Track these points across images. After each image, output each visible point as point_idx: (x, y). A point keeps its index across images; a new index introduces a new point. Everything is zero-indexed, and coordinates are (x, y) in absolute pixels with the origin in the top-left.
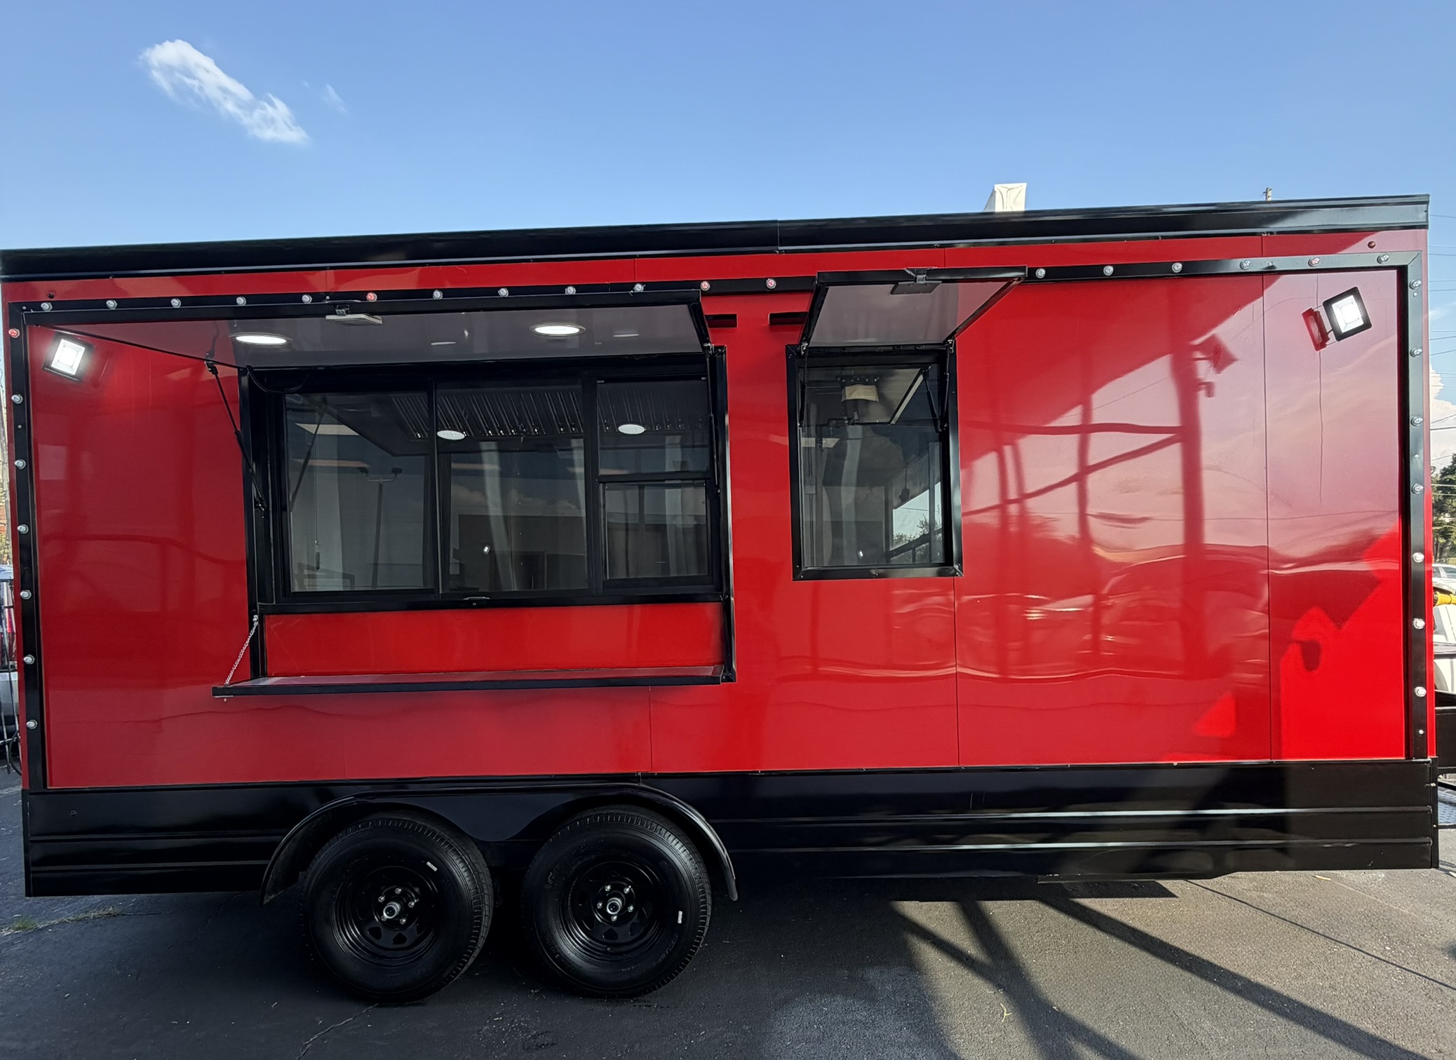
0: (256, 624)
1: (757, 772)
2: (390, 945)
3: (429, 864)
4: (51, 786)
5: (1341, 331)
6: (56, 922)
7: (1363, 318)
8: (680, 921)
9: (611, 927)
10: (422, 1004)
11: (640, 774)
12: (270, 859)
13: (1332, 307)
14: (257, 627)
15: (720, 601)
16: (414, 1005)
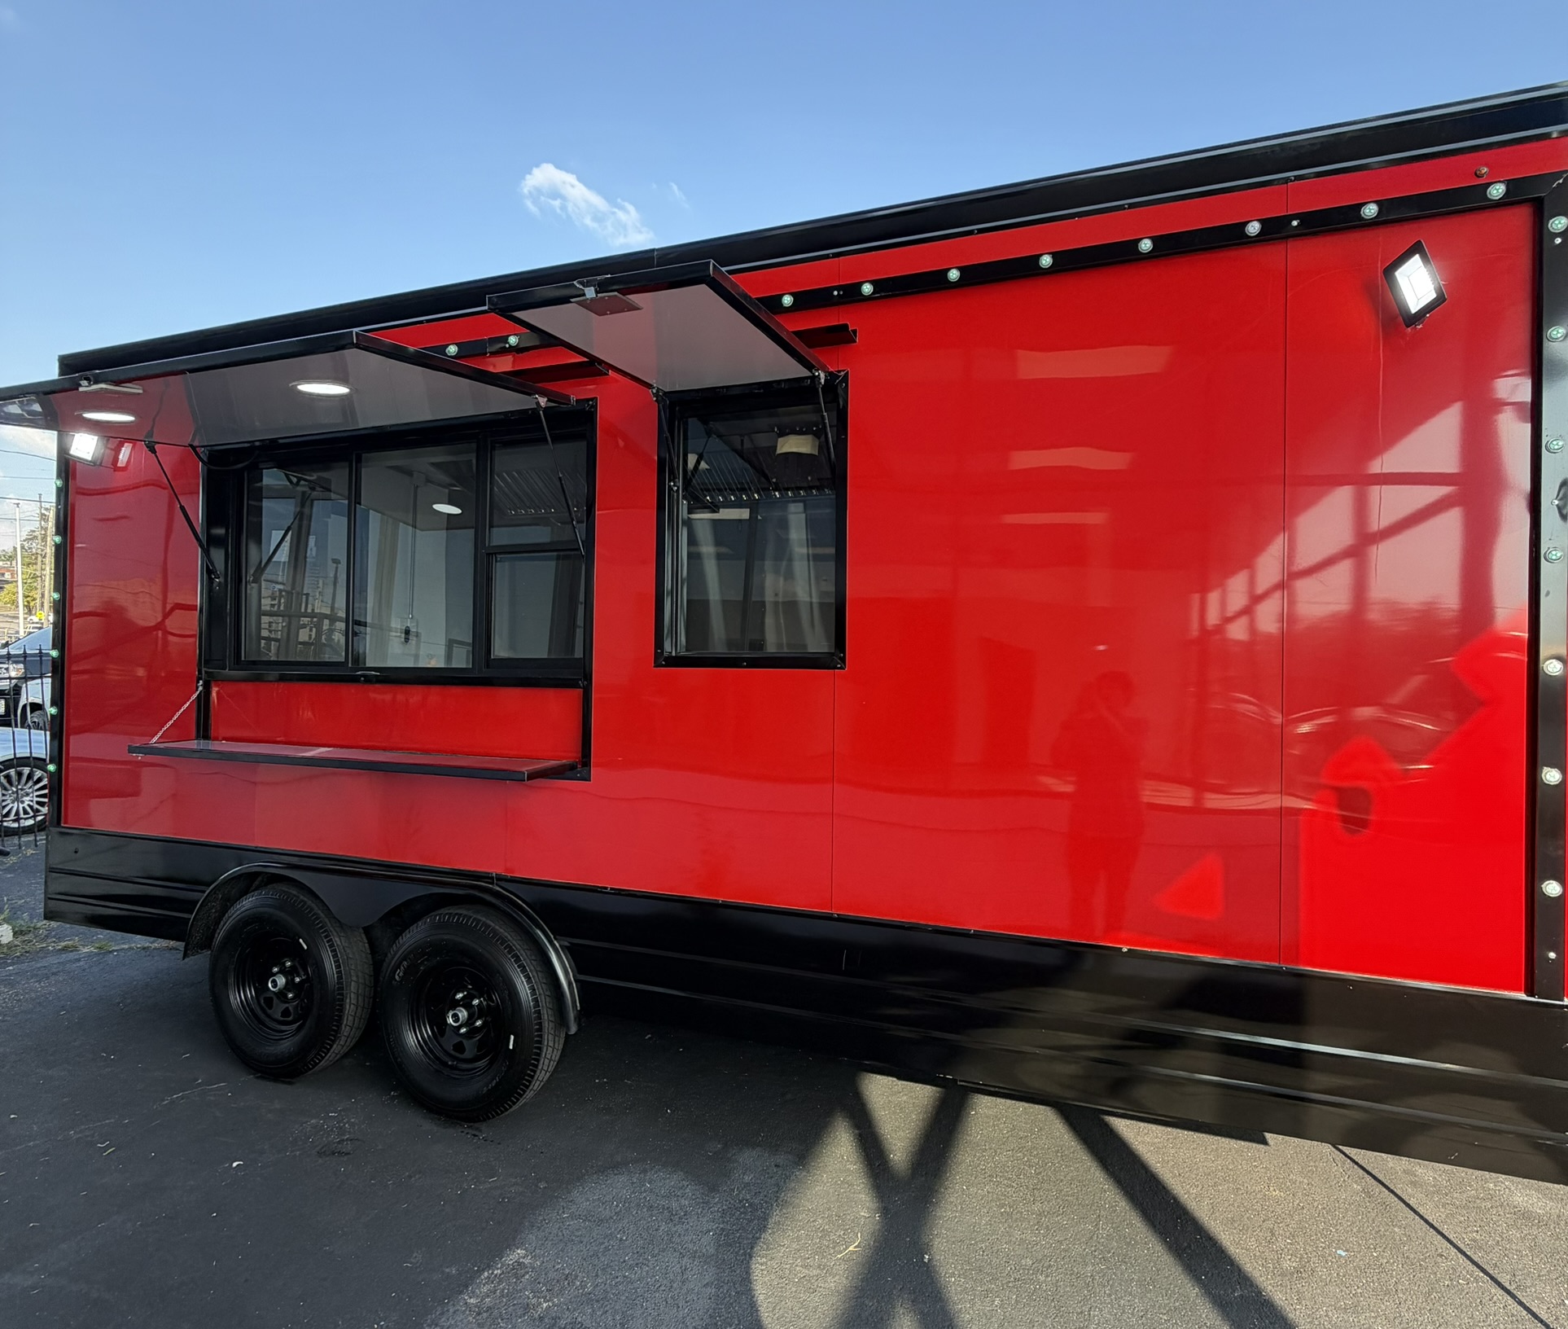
0: (200, 688)
1: (606, 888)
2: (278, 1016)
3: (301, 940)
4: (65, 823)
5: (1410, 312)
6: (126, 946)
7: (1435, 289)
8: (511, 1047)
9: (460, 1039)
10: (290, 1083)
11: (494, 875)
12: (192, 914)
13: (1395, 276)
14: (201, 692)
15: (580, 687)
16: (284, 1082)
